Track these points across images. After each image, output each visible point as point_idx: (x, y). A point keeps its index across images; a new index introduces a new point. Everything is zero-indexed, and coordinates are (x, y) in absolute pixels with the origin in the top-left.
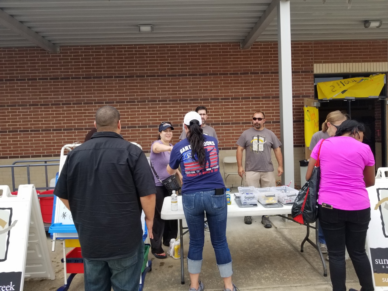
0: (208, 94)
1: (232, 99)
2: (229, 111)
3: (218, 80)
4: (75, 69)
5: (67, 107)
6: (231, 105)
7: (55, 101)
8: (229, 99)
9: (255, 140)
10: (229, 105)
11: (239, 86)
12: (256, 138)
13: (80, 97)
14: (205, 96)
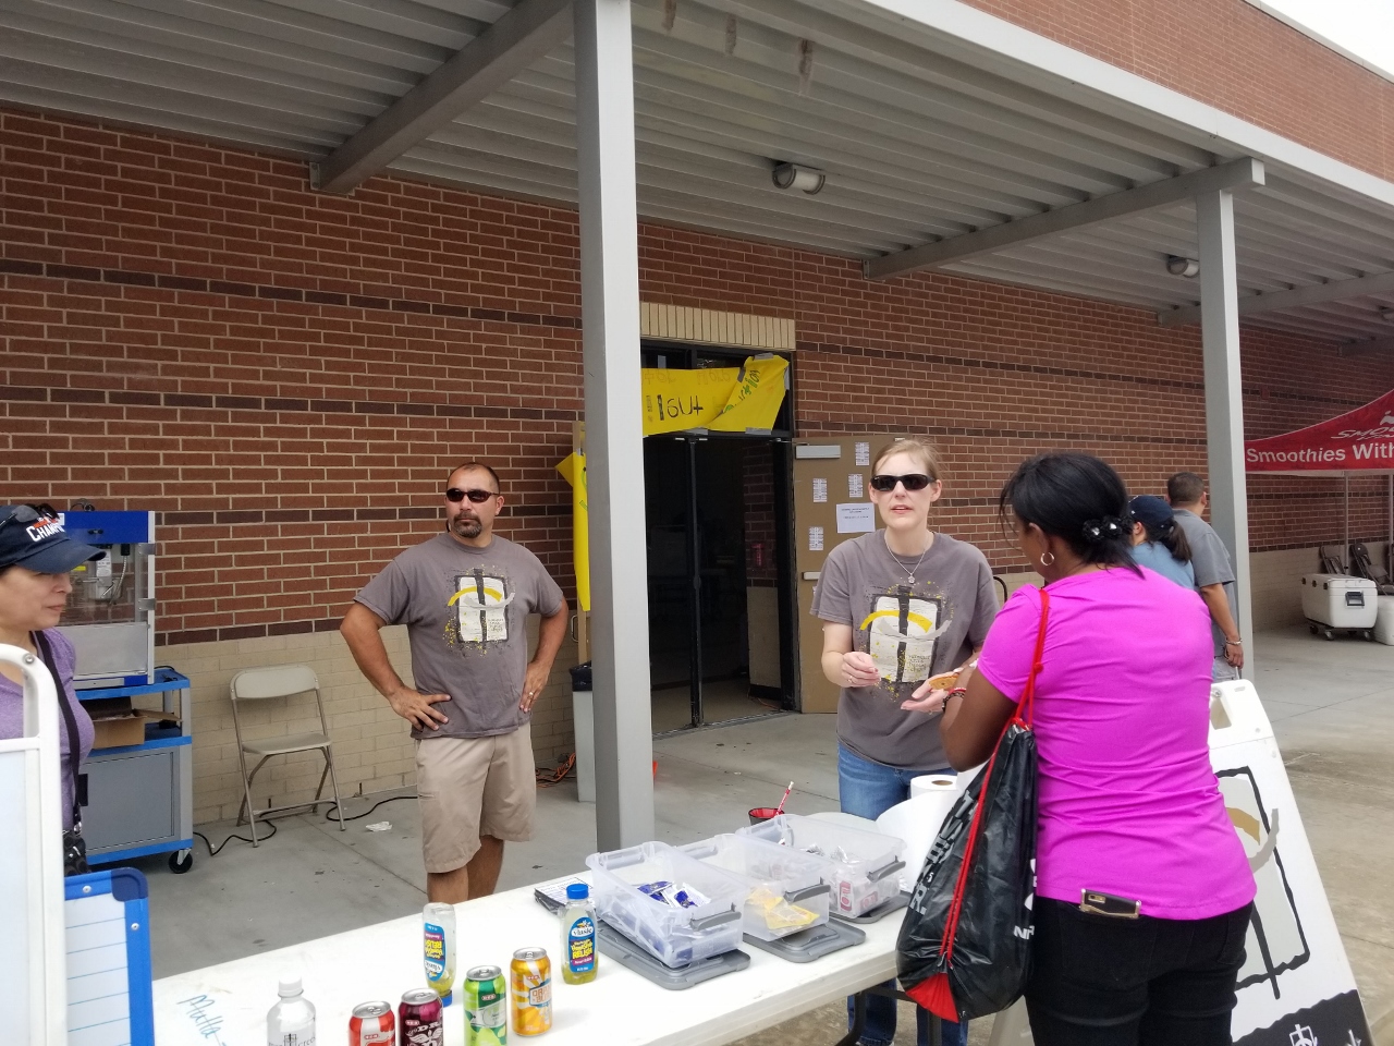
0: (153, 373)
1: (271, 404)
2: (256, 460)
3: (204, 314)
6: (268, 432)
8: (255, 404)
9: (466, 591)
10: (255, 432)
11: (301, 350)
12: (468, 583)
14: (140, 382)
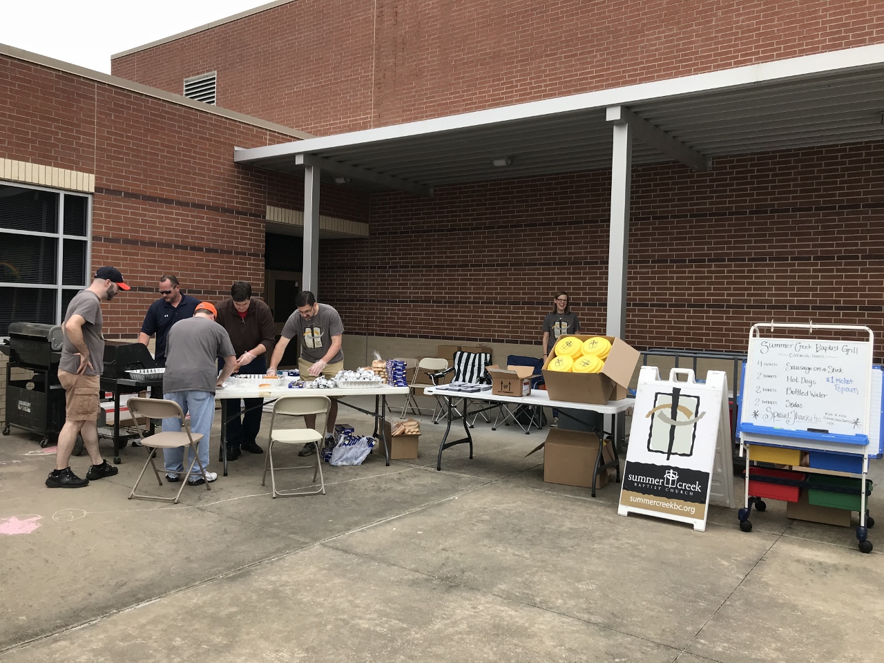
4: (737, 196)
5: (716, 266)
7: (696, 255)
13: (744, 248)
